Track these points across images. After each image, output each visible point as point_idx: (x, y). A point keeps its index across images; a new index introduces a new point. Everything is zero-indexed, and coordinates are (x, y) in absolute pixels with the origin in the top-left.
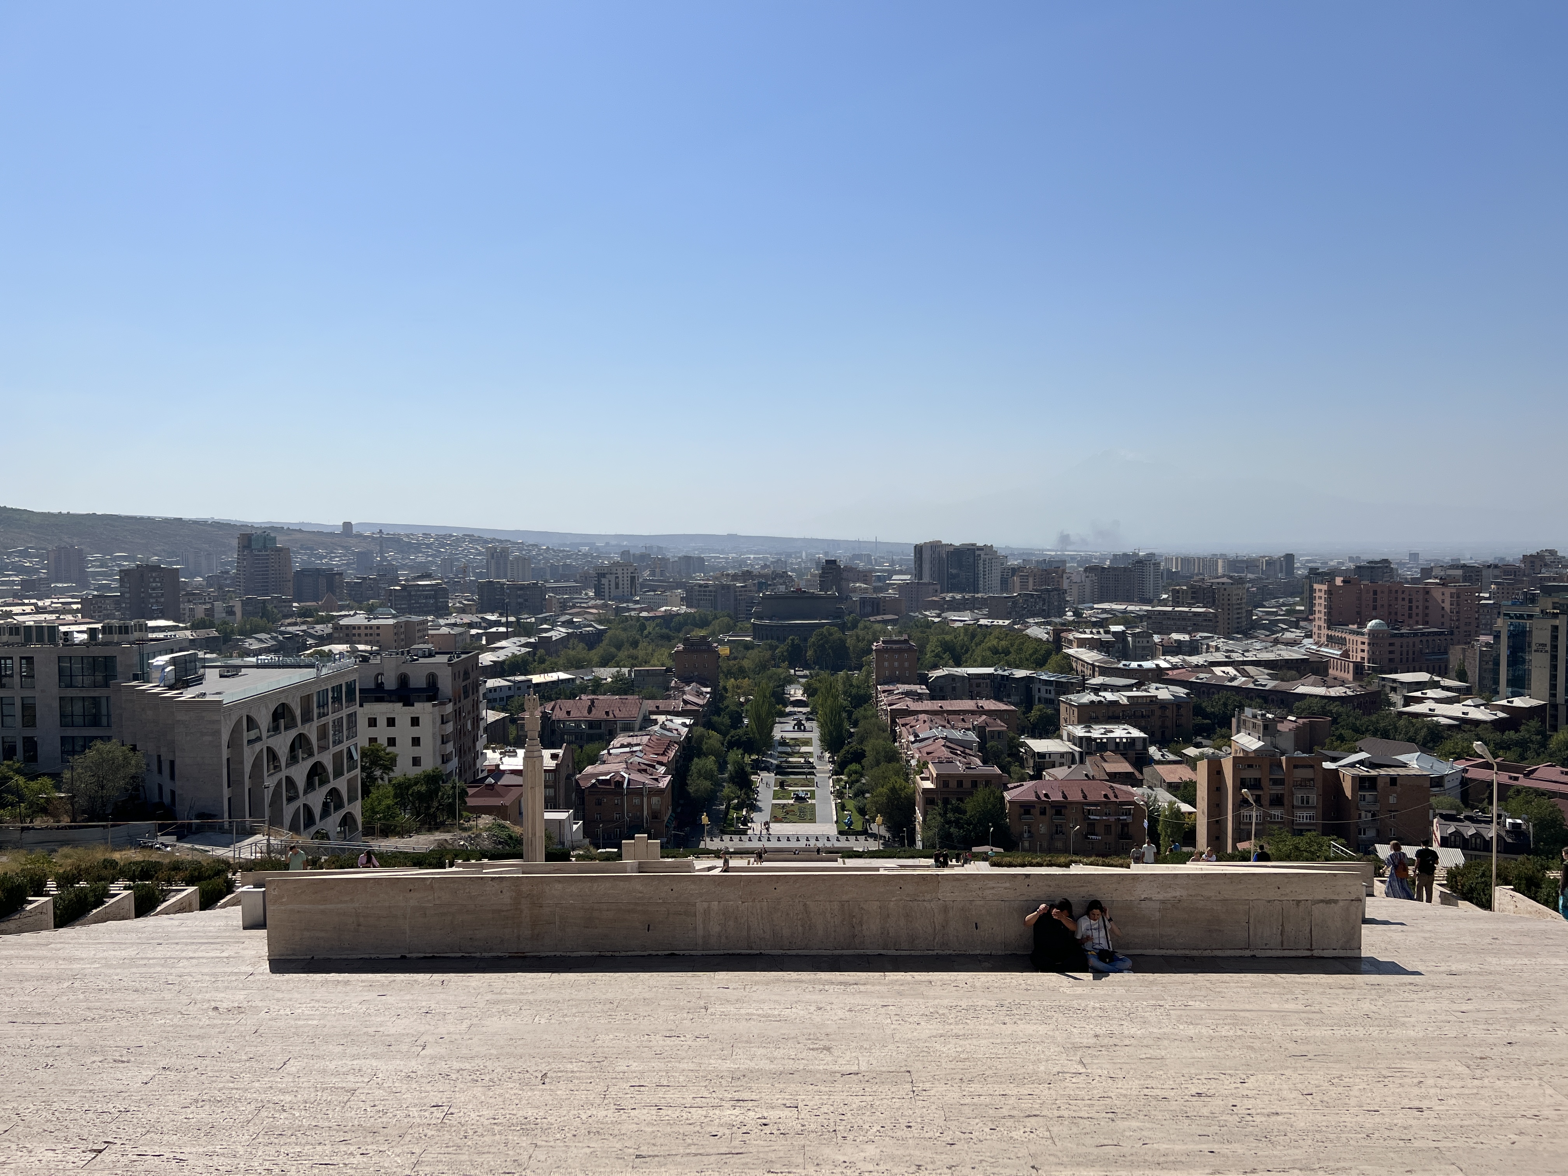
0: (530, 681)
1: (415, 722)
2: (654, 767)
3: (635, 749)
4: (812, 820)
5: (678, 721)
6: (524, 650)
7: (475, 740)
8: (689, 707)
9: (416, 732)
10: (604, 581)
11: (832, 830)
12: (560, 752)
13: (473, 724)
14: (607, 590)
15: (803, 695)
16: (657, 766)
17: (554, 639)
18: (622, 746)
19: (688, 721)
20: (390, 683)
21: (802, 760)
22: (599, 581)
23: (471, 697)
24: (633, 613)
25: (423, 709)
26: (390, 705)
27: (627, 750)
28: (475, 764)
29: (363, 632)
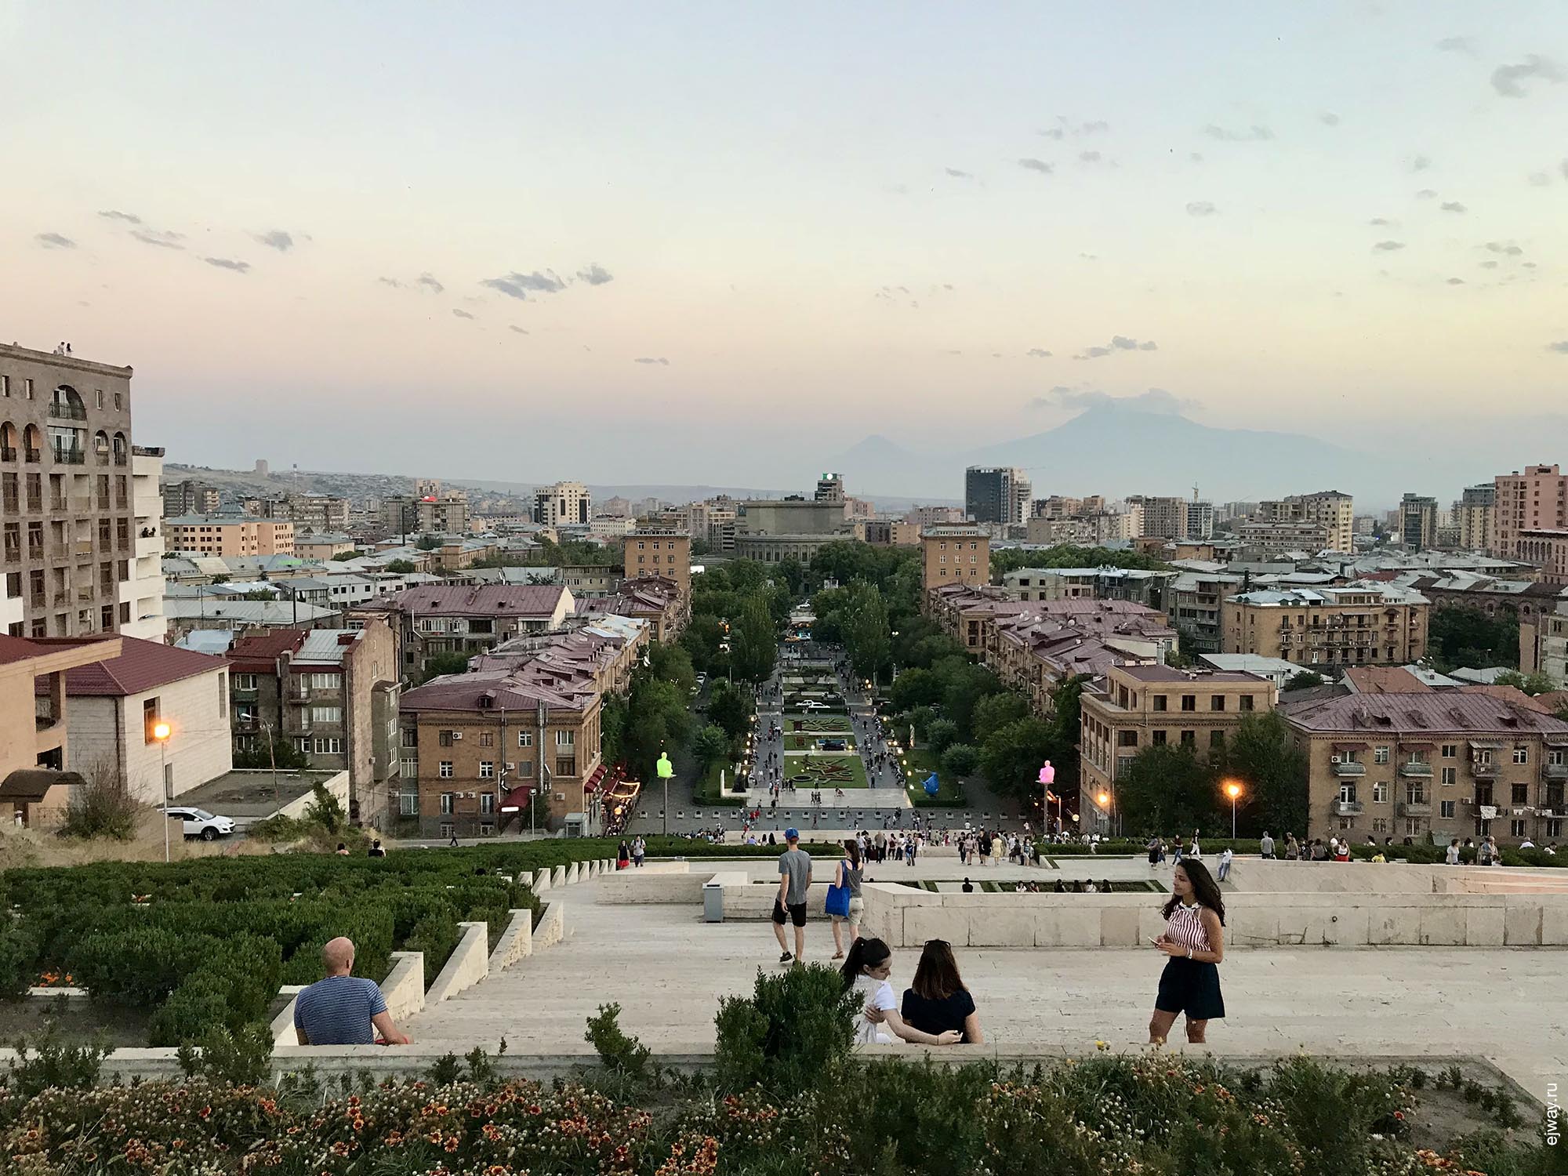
5: (628, 621)
6: (416, 559)
10: (546, 505)
11: (897, 798)
14: (550, 517)
19: (639, 623)
22: (541, 505)
24: (580, 539)
29: (198, 534)
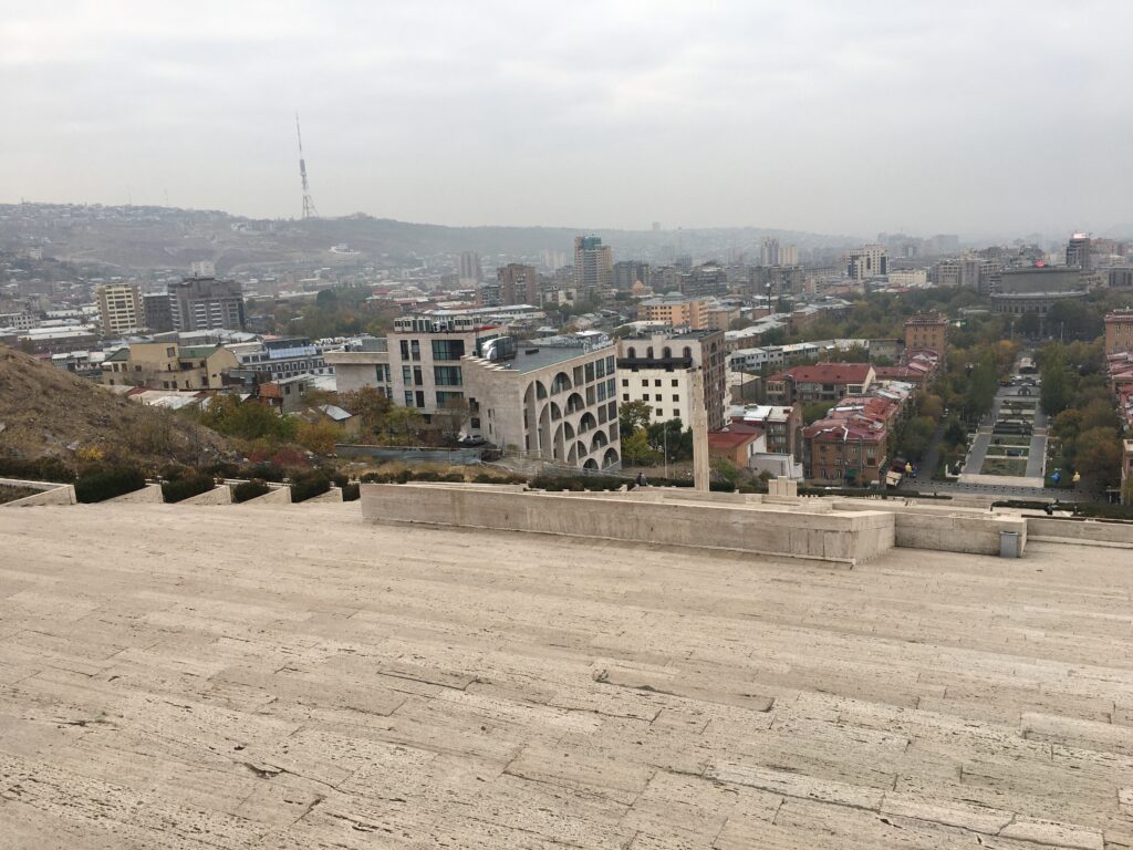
0: (781, 350)
1: (675, 383)
2: (872, 423)
3: (858, 408)
4: (1022, 474)
5: (903, 385)
6: (780, 324)
7: (722, 397)
8: (913, 373)
9: (675, 391)
10: (857, 262)
11: (1038, 483)
12: (791, 409)
13: (720, 385)
14: (859, 271)
15: (1032, 363)
16: (876, 423)
17: (807, 314)
18: (848, 405)
19: (909, 386)
20: (658, 355)
21: (1021, 422)
22: (853, 262)
23: (718, 365)
24: (881, 290)
25: (680, 374)
26: (657, 371)
27: (850, 408)
28: (722, 416)
29: (659, 310)
